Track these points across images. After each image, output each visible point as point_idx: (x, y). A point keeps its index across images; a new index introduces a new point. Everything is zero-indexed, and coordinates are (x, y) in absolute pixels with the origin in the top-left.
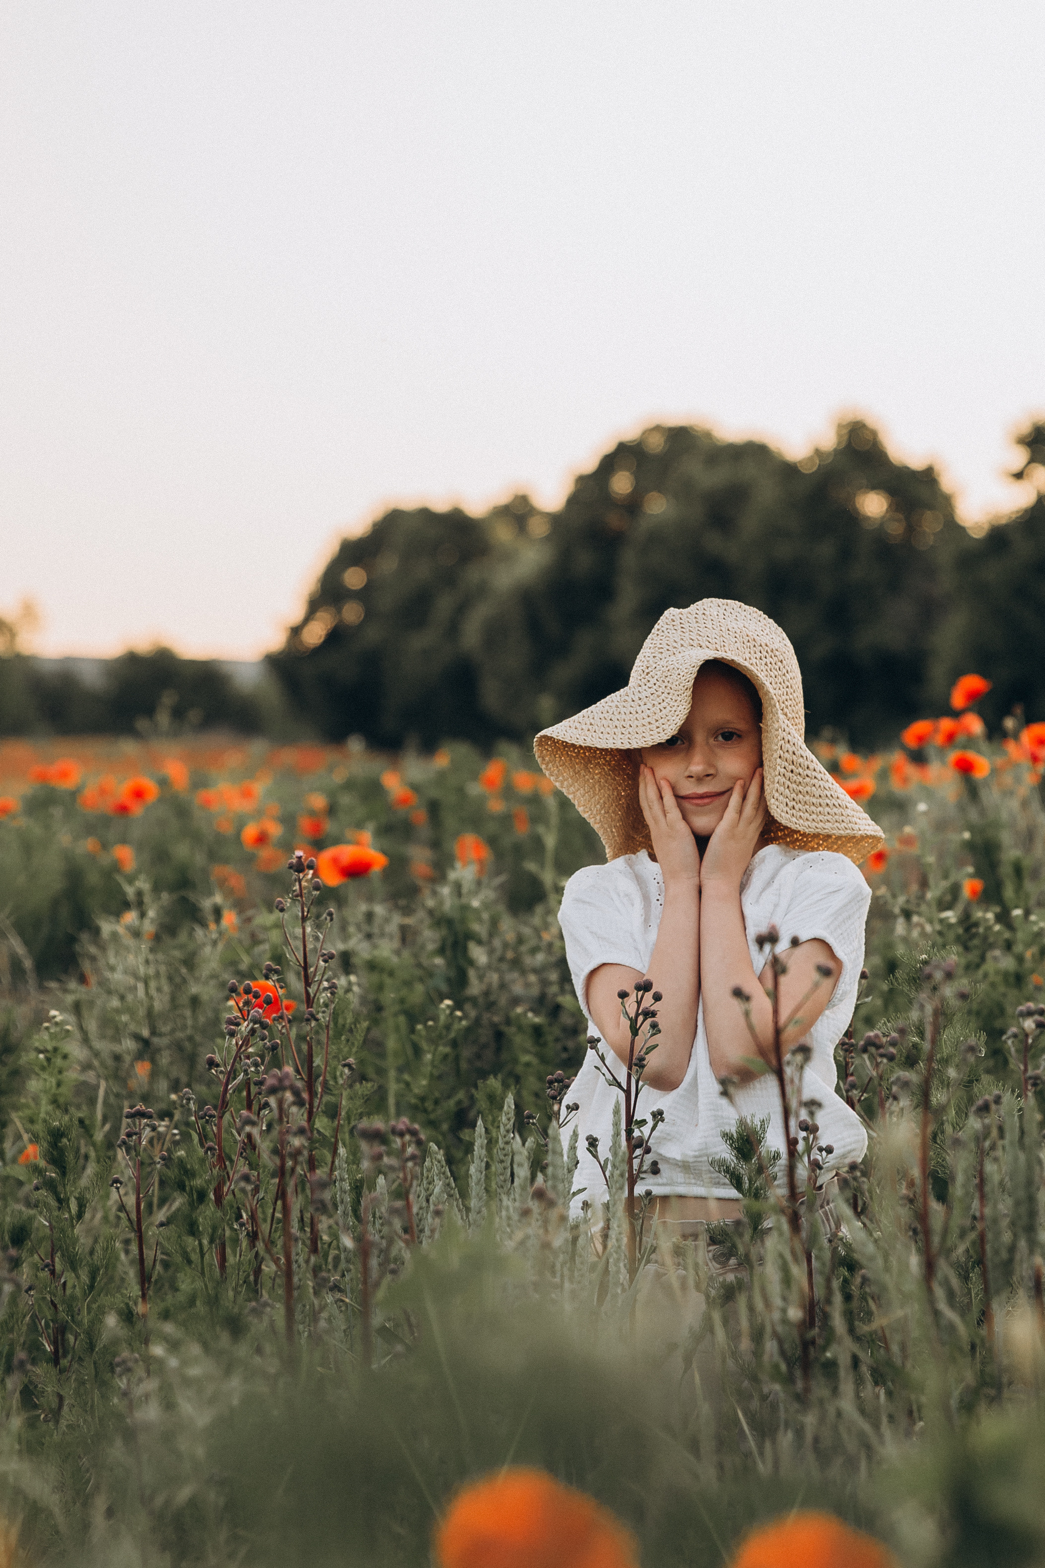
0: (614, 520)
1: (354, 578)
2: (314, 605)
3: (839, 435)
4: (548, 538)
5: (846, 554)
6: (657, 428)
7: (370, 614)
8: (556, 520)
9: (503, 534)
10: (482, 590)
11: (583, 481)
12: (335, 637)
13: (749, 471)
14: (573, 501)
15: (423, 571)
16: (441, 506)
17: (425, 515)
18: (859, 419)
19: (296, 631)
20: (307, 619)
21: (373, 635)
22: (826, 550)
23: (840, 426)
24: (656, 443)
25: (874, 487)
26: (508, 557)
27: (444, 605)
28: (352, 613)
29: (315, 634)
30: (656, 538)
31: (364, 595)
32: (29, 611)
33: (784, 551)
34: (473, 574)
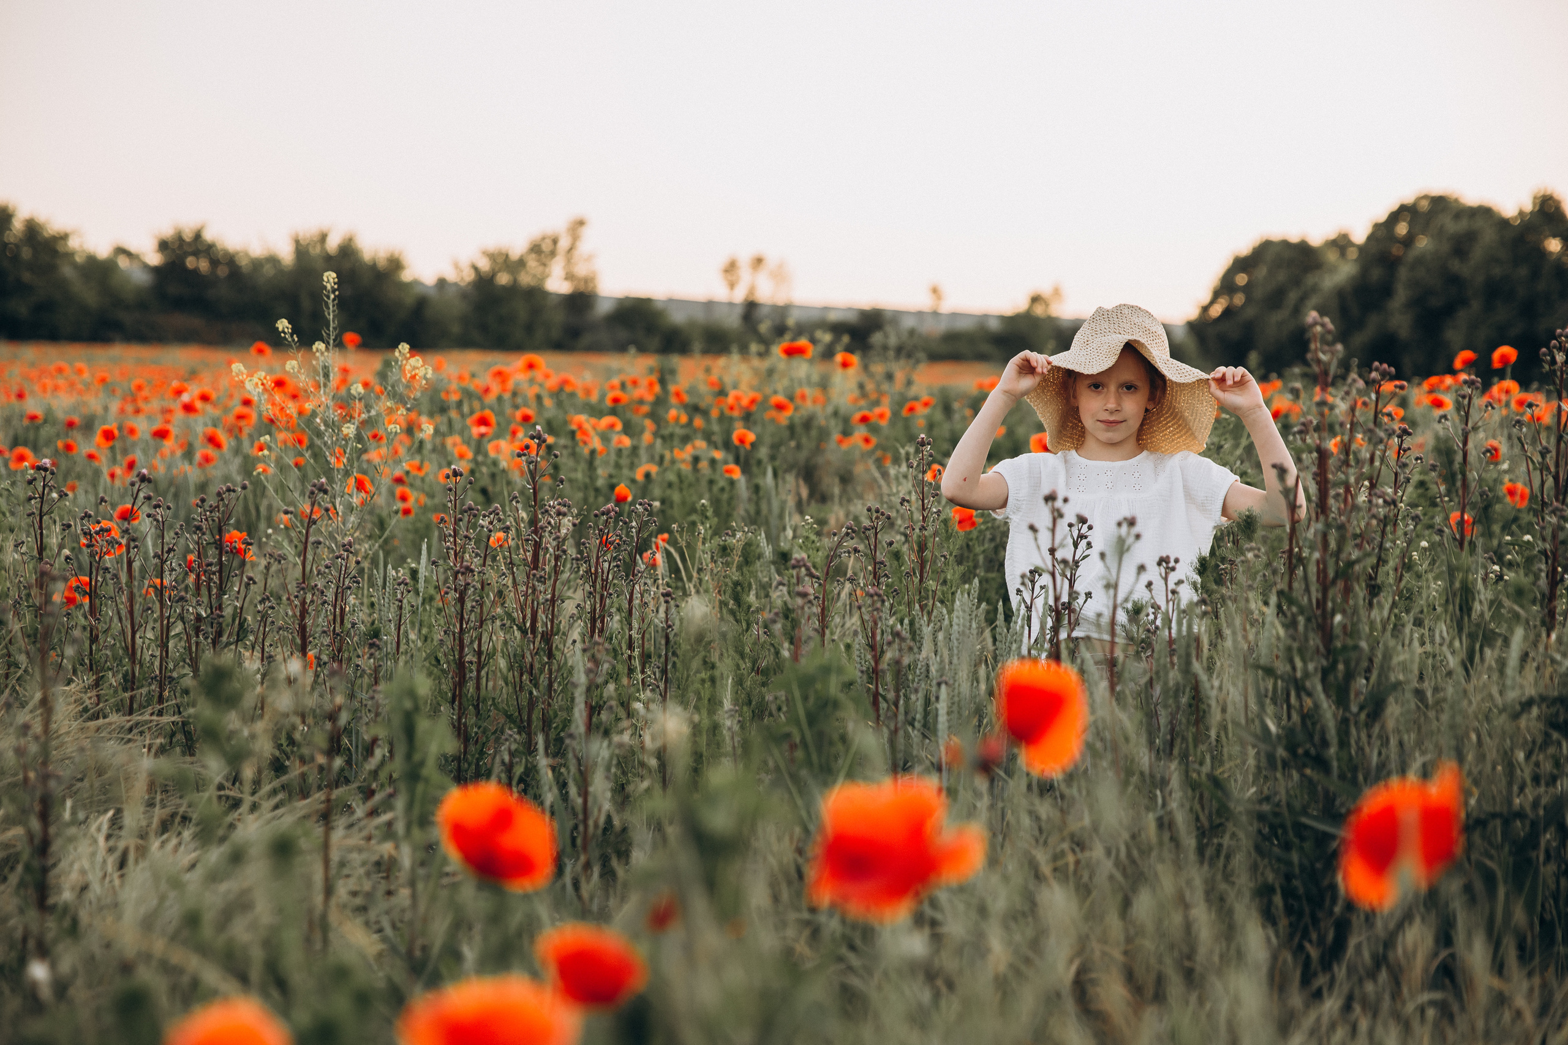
0: (1396, 250)
1: (1241, 279)
2: (1217, 295)
3: (1534, 204)
4: (1356, 260)
5: (1535, 274)
6: (1425, 197)
7: (1249, 300)
8: (1362, 249)
9: (1332, 256)
10: (1315, 289)
11: (1377, 226)
12: (1227, 313)
13: (1479, 223)
14: (1370, 238)
15: (1282, 276)
16: (1294, 239)
17: (1285, 244)
18: (1548, 193)
19: (1205, 309)
20: (1213, 301)
21: (1250, 312)
22: (1523, 271)
23: (1535, 198)
24: (1425, 205)
25: (1554, 236)
26: (1333, 269)
27: (1293, 296)
28: (1239, 299)
29: (1217, 310)
30: (1420, 261)
31: (1247, 289)
32: (1057, 292)
33: (1497, 271)
34: (1310, 280)
